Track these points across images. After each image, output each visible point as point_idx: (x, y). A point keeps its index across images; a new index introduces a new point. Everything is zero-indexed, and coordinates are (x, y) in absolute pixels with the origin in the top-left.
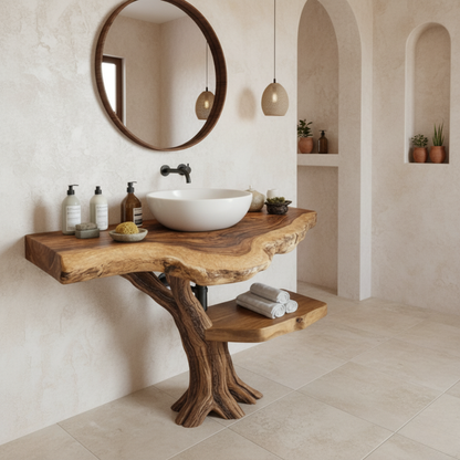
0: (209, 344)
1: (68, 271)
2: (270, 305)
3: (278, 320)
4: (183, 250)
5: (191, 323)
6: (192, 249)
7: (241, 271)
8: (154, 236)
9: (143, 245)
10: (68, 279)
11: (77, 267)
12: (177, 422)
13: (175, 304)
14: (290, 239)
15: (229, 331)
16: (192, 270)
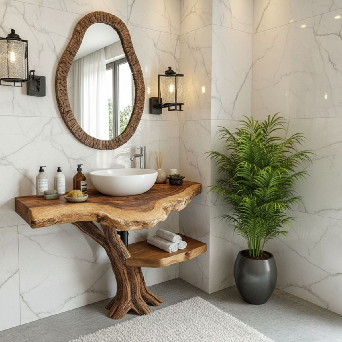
0: (128, 268)
1: (36, 220)
2: (168, 244)
3: (173, 254)
4: (109, 208)
5: (117, 254)
6: (115, 207)
7: (147, 222)
8: (93, 199)
9: (84, 205)
10: (35, 225)
11: (42, 218)
12: (108, 316)
13: (107, 242)
14: (181, 201)
15: (141, 260)
16: (114, 221)
